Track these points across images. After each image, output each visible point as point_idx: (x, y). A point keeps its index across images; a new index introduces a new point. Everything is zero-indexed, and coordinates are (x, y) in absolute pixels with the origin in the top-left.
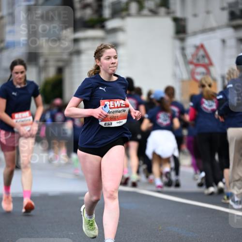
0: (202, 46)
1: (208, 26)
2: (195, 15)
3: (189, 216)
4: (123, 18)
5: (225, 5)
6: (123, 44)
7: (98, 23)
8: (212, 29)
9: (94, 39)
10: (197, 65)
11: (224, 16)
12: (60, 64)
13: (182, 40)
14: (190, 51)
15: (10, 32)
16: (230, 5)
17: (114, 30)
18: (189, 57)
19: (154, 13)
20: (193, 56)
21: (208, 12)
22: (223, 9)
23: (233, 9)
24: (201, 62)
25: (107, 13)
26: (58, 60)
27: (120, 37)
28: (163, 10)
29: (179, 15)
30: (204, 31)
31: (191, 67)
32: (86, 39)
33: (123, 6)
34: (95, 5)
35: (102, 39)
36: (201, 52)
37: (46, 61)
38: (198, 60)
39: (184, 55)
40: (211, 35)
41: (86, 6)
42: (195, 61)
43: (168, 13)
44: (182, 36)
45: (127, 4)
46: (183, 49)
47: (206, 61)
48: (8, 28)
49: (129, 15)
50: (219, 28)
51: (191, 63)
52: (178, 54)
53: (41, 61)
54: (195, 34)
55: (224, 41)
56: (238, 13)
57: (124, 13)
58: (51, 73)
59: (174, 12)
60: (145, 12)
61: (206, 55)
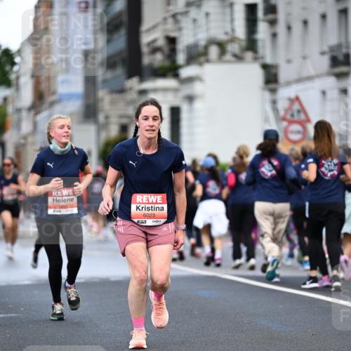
0: (297, 99)
1: (305, 74)
2: (289, 61)
3: (281, 306)
4: (201, 64)
5: (326, 49)
6: (201, 97)
7: (171, 70)
8: (310, 78)
9: (165, 90)
10: (291, 122)
11: (325, 62)
12: (125, 121)
13: (273, 91)
14: (282, 105)
15: (63, 82)
16: (332, 49)
17: (190, 80)
18: (282, 113)
19: (239, 58)
20: (286, 111)
21: (304, 58)
22: (323, 53)
23: (335, 54)
24: (296, 118)
25: (181, 58)
26: (121, 117)
27: (197, 88)
28: (249, 55)
29: (269, 60)
30: (300, 80)
31: (285, 124)
32: (155, 90)
33: (201, 49)
34: (166, 49)
35: (176, 90)
36: (296, 106)
37: (107, 117)
38: (292, 115)
39: (275, 110)
40: (308, 85)
41: (155, 50)
42: (289, 117)
43: (256, 59)
44: (272, 86)
45: (206, 47)
46: (274, 102)
47: (302, 117)
48: (60, 78)
49: (208, 61)
50: (318, 76)
51: (284, 119)
52: (268, 108)
53: (101, 118)
54: (288, 83)
55: (324, 93)
56: (341, 58)
57: (202, 59)
58: (114, 131)
59: (263, 58)
60: (228, 57)
61: (302, 110)
